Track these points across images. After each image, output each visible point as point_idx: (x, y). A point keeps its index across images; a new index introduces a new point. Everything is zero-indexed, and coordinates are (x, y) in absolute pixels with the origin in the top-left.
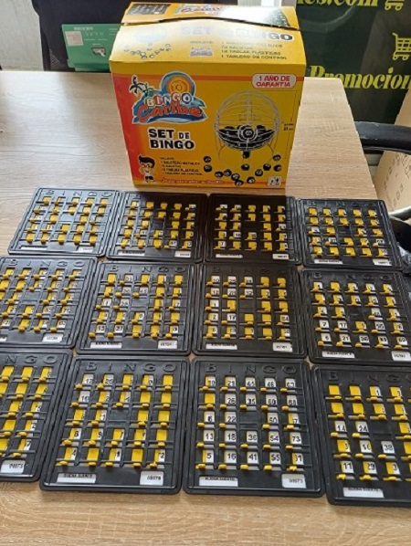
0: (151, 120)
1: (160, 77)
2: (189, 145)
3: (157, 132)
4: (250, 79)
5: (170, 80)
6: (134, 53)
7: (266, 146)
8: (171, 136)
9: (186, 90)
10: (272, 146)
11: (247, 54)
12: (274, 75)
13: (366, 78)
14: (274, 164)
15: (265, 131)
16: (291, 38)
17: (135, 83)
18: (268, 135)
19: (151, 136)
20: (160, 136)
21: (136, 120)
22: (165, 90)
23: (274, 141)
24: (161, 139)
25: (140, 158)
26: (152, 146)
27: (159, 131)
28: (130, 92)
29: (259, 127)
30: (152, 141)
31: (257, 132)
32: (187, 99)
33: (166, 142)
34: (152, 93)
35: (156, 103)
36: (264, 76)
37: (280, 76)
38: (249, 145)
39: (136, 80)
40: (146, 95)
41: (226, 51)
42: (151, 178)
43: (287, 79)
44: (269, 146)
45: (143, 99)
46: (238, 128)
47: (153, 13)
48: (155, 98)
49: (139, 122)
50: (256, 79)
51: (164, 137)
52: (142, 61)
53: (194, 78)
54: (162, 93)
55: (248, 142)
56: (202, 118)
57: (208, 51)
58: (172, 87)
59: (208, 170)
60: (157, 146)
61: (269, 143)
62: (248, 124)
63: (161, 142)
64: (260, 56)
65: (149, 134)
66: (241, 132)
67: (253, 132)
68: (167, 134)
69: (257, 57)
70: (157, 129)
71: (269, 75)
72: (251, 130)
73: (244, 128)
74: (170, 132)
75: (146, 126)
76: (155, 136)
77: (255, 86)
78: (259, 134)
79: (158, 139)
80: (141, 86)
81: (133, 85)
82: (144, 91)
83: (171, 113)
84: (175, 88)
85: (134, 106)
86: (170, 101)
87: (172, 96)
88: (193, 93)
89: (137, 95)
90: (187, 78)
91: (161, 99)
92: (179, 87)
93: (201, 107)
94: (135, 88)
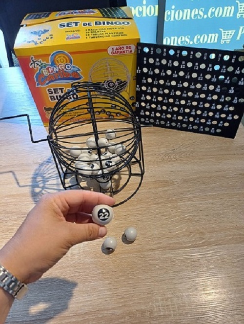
1: (50, 54)
2: (75, 96)
3: (53, 91)
4: (106, 50)
5: (55, 57)
6: (30, 42)
8: (62, 92)
9: (67, 62)
10: (128, 91)
11: (102, 35)
12: (121, 46)
14: (131, 102)
15: (122, 82)
16: (128, 23)
17: (33, 61)
18: (125, 84)
19: (49, 93)
21: (38, 84)
22: (53, 63)
23: (128, 88)
24: (56, 94)
25: (45, 108)
26: (51, 99)
27: (54, 89)
29: (118, 80)
30: (51, 97)
31: (117, 84)
32: (68, 67)
34: (45, 66)
35: (49, 72)
36: (115, 48)
37: (125, 47)
39: (33, 59)
40: (42, 68)
41: (89, 35)
43: (130, 47)
44: (126, 91)
46: (104, 82)
47: (41, 18)
48: (48, 69)
49: (39, 86)
50: (110, 50)
51: (58, 93)
52: (35, 46)
53: (70, 53)
54: (51, 65)
56: (80, 78)
57: (77, 36)
58: (57, 61)
60: (55, 99)
61: (126, 90)
62: (110, 79)
63: (57, 96)
64: (111, 35)
65: (48, 92)
66: (106, 84)
67: (114, 84)
68: (59, 91)
69: (109, 36)
70: (52, 89)
71: (118, 47)
72: (113, 83)
73: (108, 81)
74: (62, 89)
75: (45, 87)
76: (52, 93)
77: (111, 54)
78: (118, 85)
79: (54, 95)
80: (37, 62)
81: (32, 62)
82: (40, 66)
83: (60, 77)
84: (59, 61)
85: (35, 75)
86: (58, 70)
87: (58, 67)
88: (71, 63)
89: (35, 69)
90: (66, 55)
91: (52, 69)
92: (62, 61)
93: (78, 72)
94: (33, 64)
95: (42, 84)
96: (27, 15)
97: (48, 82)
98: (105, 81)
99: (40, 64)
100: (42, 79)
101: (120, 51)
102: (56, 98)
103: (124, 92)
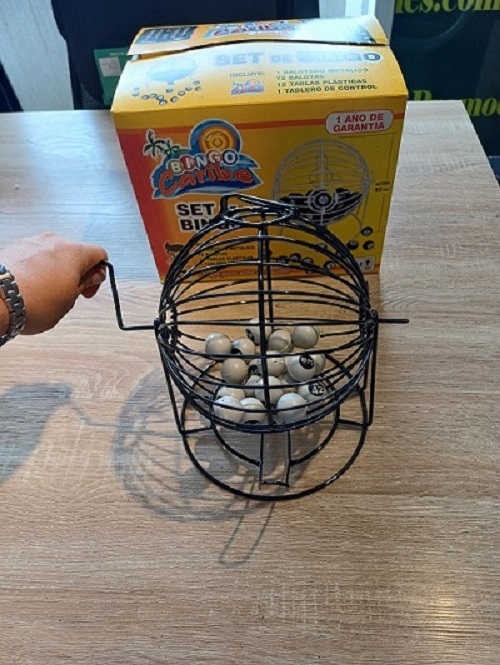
0: (180, 192)
1: (192, 127)
3: (189, 209)
4: (322, 122)
5: (202, 133)
6: (148, 97)
8: (209, 213)
10: (360, 216)
11: (316, 86)
12: (359, 114)
13: (487, 102)
14: (362, 240)
15: (348, 195)
16: (377, 57)
17: (151, 141)
18: (356, 199)
19: (181, 214)
20: (194, 213)
21: (158, 193)
22: (197, 148)
23: (362, 206)
24: (196, 217)
25: (167, 245)
26: (184, 228)
27: (192, 206)
28: (146, 153)
29: (339, 190)
30: (183, 222)
31: (337, 197)
32: (230, 158)
33: (204, 221)
34: (177, 153)
35: (185, 167)
36: (343, 117)
37: (366, 113)
38: (325, 217)
39: (153, 136)
40: (169, 157)
41: (284, 85)
43: (380, 117)
44: (355, 216)
45: (165, 162)
46: (307, 195)
47: (172, 40)
48: (183, 160)
49: (161, 197)
50: (330, 125)
51: (201, 214)
52: (159, 108)
53: (238, 126)
54: (192, 153)
55: (323, 212)
56: (254, 184)
57: (257, 86)
58: (207, 142)
60: (191, 228)
61: (354, 212)
62: (322, 187)
63: (196, 221)
64: (336, 87)
65: (177, 211)
66: (312, 199)
67: (330, 198)
68: (203, 210)
69: (332, 89)
70: (189, 205)
71: (351, 115)
72: (327, 195)
73: (316, 192)
74: (209, 207)
75: (173, 201)
76: (187, 213)
77: (332, 131)
78: (339, 200)
79: (192, 218)
80: (161, 145)
81: (149, 143)
82: (166, 152)
83: (207, 180)
84: (211, 144)
85: (152, 175)
86: (205, 163)
87: (207, 156)
88: (238, 149)
89: (155, 158)
90: (227, 127)
91: (192, 162)
92: (218, 142)
93: (251, 169)
94: (151, 148)
95: (166, 195)
96: (142, 31)
97: (179, 189)
98: (310, 192)
99: (165, 147)
100: (168, 182)
101: (355, 123)
102: (194, 224)
103: (351, 217)
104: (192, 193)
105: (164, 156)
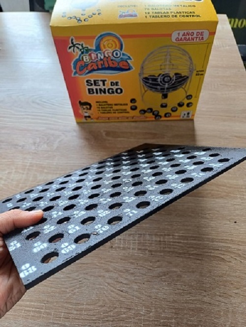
0: (88, 73)
1: (95, 37)
2: (119, 91)
3: (93, 82)
4: (170, 35)
5: (102, 40)
6: (71, 18)
7: (181, 89)
8: (104, 85)
9: (116, 47)
10: (186, 89)
11: (167, 15)
12: (190, 31)
14: (186, 102)
15: (181, 77)
17: (72, 43)
18: (185, 79)
19: (88, 85)
20: (95, 85)
21: (76, 73)
22: (98, 48)
23: (188, 84)
24: (96, 87)
25: (80, 102)
26: (89, 93)
27: (95, 81)
28: (69, 51)
29: (176, 74)
30: (89, 89)
31: (174, 78)
32: (117, 54)
33: (100, 90)
34: (87, 51)
35: (91, 59)
36: (182, 33)
37: (195, 32)
38: (167, 88)
39: (74, 41)
40: (82, 53)
41: (149, 13)
42: (89, 117)
43: (202, 34)
44: (184, 89)
45: (80, 56)
46: (158, 76)
48: (90, 55)
49: (77, 75)
50: (174, 36)
51: (99, 85)
52: (78, 24)
53: (123, 36)
54: (95, 51)
55: (166, 86)
56: (129, 69)
58: (104, 46)
59: (134, 108)
60: (93, 93)
61: (183, 87)
62: (167, 72)
63: (96, 89)
64: (178, 15)
65: (86, 83)
66: (161, 79)
67: (171, 79)
68: (101, 83)
69: (176, 16)
70: (92, 80)
71: (186, 32)
72: (169, 76)
73: (163, 75)
74: (104, 81)
75: (83, 78)
76: (92, 85)
77: (175, 41)
78: (176, 80)
79: (94, 87)
80: (77, 46)
81: (71, 45)
82: (81, 50)
83: (103, 66)
84: (106, 46)
85: (72, 63)
86: (102, 57)
87: (104, 53)
88: (121, 49)
89: (75, 54)
90: (117, 38)
91: (95, 56)
92: (110, 45)
93: (129, 61)
94: (72, 48)
95: (80, 74)
97: (87, 71)
98: (160, 74)
99: (80, 47)
101: (188, 37)
102: (95, 91)
104: (95, 73)
105: (80, 53)
